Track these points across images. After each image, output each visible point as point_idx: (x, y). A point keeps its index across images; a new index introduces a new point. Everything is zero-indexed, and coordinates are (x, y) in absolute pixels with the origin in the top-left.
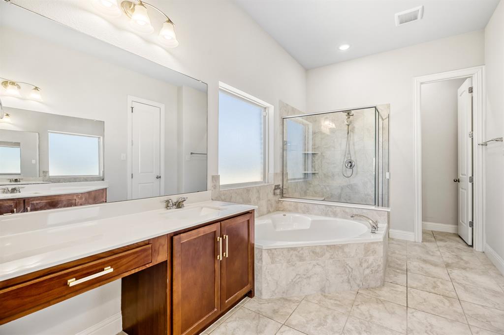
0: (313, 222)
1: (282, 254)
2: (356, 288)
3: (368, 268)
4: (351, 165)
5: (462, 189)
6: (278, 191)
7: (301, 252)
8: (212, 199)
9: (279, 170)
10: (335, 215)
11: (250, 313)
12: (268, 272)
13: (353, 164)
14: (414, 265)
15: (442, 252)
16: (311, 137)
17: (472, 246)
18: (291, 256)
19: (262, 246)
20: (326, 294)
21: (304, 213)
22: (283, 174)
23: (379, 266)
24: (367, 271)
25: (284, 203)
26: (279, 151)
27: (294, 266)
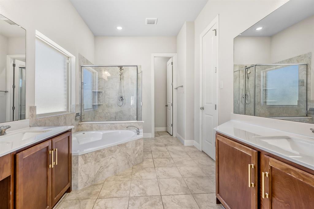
0: (104, 134)
1: (91, 156)
2: (132, 166)
3: (137, 153)
4: (122, 98)
5: (169, 109)
6: (78, 118)
7: (103, 152)
8: (30, 126)
9: (78, 103)
10: (116, 128)
11: (72, 202)
12: (82, 170)
13: (123, 98)
14: (153, 148)
15: (162, 140)
16: (97, 81)
17: (172, 135)
18: (97, 156)
19: (78, 154)
20: (117, 174)
21: (97, 130)
22: (82, 105)
23: (142, 151)
24: (137, 155)
25: (82, 125)
26: (79, 89)
27: (99, 162)
